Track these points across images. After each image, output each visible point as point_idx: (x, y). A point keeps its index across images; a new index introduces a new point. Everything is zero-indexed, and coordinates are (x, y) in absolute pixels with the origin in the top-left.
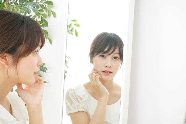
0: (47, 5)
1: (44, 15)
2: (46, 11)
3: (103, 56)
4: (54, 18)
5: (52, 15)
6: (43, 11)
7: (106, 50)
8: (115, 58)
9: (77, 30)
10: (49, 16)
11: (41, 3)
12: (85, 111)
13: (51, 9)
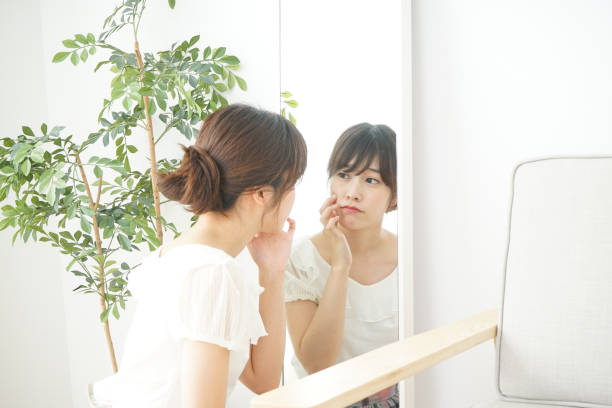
0: (225, 64)
1: (221, 88)
2: (224, 79)
3: (342, 176)
4: (242, 92)
5: (237, 86)
6: (218, 78)
7: (352, 162)
8: (369, 180)
9: (293, 115)
10: (231, 86)
11: (212, 62)
12: (314, 299)
13: (235, 73)
